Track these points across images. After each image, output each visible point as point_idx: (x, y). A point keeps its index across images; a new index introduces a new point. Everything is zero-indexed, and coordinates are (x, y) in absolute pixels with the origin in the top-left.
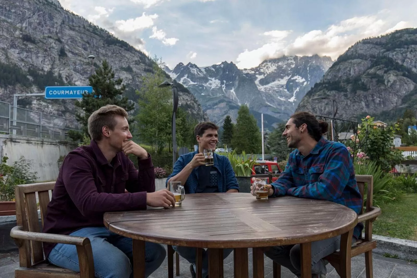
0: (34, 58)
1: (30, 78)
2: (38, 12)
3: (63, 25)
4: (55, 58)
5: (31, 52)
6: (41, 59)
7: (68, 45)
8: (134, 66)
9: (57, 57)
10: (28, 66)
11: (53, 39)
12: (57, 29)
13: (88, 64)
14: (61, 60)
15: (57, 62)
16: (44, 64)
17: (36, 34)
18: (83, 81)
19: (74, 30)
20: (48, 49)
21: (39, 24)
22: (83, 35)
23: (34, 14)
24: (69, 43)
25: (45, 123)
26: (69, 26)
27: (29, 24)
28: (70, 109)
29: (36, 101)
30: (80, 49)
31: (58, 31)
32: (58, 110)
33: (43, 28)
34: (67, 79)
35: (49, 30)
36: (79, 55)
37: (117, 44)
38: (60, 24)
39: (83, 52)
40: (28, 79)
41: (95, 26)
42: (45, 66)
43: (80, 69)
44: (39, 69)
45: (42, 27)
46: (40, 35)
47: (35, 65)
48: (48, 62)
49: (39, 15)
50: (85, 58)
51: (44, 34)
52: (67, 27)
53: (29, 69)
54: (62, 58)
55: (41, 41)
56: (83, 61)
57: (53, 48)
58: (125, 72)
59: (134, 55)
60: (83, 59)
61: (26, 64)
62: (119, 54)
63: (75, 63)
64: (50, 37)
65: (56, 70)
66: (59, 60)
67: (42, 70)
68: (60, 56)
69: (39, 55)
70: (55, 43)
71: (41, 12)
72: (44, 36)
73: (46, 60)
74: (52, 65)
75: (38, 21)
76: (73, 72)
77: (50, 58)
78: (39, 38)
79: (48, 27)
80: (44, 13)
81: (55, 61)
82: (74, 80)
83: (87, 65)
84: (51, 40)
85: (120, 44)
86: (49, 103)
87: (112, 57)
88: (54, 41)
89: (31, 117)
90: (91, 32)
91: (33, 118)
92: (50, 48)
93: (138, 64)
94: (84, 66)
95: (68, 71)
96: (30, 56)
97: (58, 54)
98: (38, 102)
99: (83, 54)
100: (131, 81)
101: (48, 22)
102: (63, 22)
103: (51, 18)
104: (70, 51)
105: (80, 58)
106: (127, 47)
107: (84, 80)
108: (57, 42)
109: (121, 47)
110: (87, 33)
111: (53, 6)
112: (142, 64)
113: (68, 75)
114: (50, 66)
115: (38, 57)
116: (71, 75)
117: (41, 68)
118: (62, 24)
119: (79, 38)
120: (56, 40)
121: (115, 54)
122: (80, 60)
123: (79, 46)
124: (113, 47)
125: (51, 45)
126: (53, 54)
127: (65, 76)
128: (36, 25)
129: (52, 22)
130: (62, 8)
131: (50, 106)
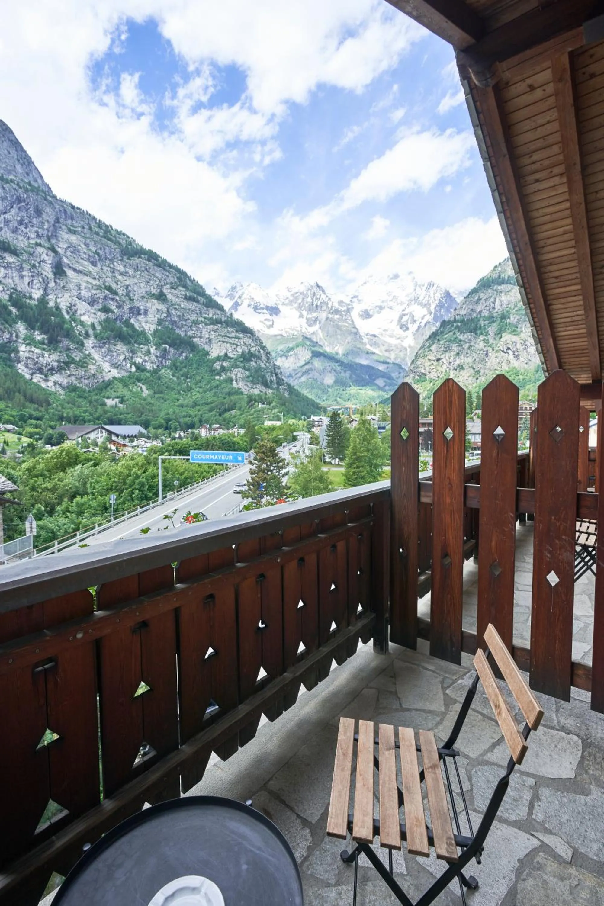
0: (17, 279)
1: (14, 310)
2: (18, 204)
3: (57, 225)
4: (48, 278)
5: (11, 268)
6: (27, 280)
7: (67, 257)
8: (169, 291)
9: (51, 276)
10: (8, 290)
11: (44, 247)
12: (48, 231)
13: (99, 288)
14: (58, 281)
15: (52, 284)
16: (32, 288)
17: (17, 239)
18: (92, 315)
19: (74, 232)
20: (37, 265)
21: (21, 223)
22: (88, 241)
23: (12, 207)
24: (69, 253)
25: (41, 380)
26: (66, 226)
27: (5, 222)
28: (77, 359)
29: (24, 346)
30: (86, 263)
31: (50, 234)
32: (58, 361)
33: (28, 230)
34: (68, 313)
35: (37, 232)
36: (85, 274)
37: (143, 256)
38: (53, 222)
39: (90, 268)
40: (10, 312)
41: (107, 226)
42: (33, 291)
43: (87, 296)
44: (25, 295)
45: (26, 228)
46: (22, 240)
47: (19, 289)
48: (38, 285)
49: (19, 209)
50: (95, 278)
51: (29, 238)
52: (64, 227)
53: (11, 296)
54: (59, 279)
55: (25, 251)
56: (91, 284)
57: (44, 261)
58: (155, 301)
59: (167, 274)
60: (91, 280)
61: (6, 289)
62: (146, 272)
63: (79, 287)
64: (40, 245)
65: (51, 297)
66: (55, 282)
67: (31, 298)
68: (55, 274)
69: (24, 273)
70: (47, 255)
71: (23, 204)
72: (29, 243)
73: (35, 282)
74: (45, 290)
75: (19, 218)
76: (78, 301)
77: (41, 280)
78: (22, 245)
79: (36, 229)
80: (27, 205)
81: (48, 283)
82: (79, 313)
83: (97, 289)
84: (40, 250)
85: (146, 256)
86: (44, 349)
87: (135, 277)
88: (46, 251)
89: (20, 371)
90: (102, 237)
91: (23, 373)
92: (39, 263)
93: (175, 289)
94: (94, 292)
95: (70, 299)
96: (10, 275)
97: (52, 271)
98: (28, 347)
99: (90, 273)
100: (165, 315)
101: (34, 221)
102: (57, 221)
103: (39, 212)
104: (70, 267)
105: (86, 278)
106: (157, 260)
107: (95, 314)
108: (50, 252)
109: (149, 260)
110: (96, 238)
111: (41, 193)
112: (180, 288)
113: (69, 305)
114: (41, 292)
115: (22, 277)
116: (75, 306)
117: (28, 295)
118: (55, 222)
119: (83, 246)
120: (49, 248)
121: (139, 273)
122: (87, 282)
123: (83, 259)
124: (136, 260)
125: (42, 257)
126: (45, 271)
127: (64, 307)
128: (16, 224)
129: (40, 219)
130: (54, 197)
131: (46, 355)
